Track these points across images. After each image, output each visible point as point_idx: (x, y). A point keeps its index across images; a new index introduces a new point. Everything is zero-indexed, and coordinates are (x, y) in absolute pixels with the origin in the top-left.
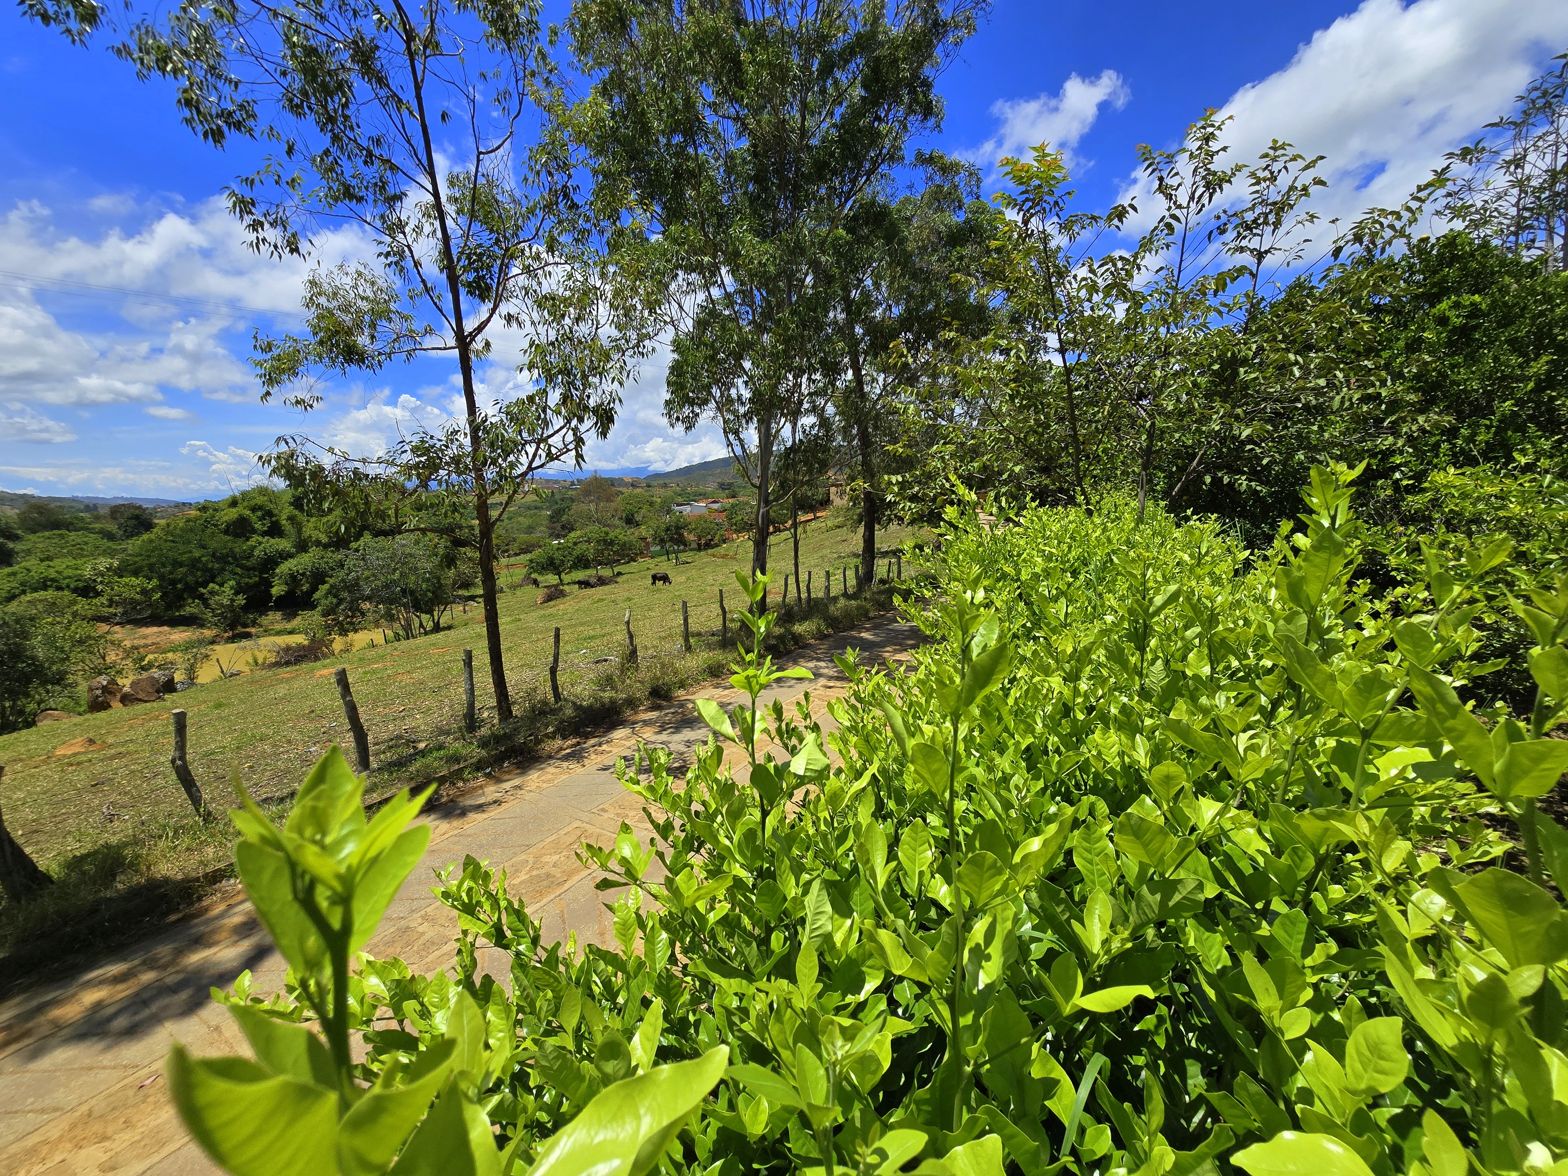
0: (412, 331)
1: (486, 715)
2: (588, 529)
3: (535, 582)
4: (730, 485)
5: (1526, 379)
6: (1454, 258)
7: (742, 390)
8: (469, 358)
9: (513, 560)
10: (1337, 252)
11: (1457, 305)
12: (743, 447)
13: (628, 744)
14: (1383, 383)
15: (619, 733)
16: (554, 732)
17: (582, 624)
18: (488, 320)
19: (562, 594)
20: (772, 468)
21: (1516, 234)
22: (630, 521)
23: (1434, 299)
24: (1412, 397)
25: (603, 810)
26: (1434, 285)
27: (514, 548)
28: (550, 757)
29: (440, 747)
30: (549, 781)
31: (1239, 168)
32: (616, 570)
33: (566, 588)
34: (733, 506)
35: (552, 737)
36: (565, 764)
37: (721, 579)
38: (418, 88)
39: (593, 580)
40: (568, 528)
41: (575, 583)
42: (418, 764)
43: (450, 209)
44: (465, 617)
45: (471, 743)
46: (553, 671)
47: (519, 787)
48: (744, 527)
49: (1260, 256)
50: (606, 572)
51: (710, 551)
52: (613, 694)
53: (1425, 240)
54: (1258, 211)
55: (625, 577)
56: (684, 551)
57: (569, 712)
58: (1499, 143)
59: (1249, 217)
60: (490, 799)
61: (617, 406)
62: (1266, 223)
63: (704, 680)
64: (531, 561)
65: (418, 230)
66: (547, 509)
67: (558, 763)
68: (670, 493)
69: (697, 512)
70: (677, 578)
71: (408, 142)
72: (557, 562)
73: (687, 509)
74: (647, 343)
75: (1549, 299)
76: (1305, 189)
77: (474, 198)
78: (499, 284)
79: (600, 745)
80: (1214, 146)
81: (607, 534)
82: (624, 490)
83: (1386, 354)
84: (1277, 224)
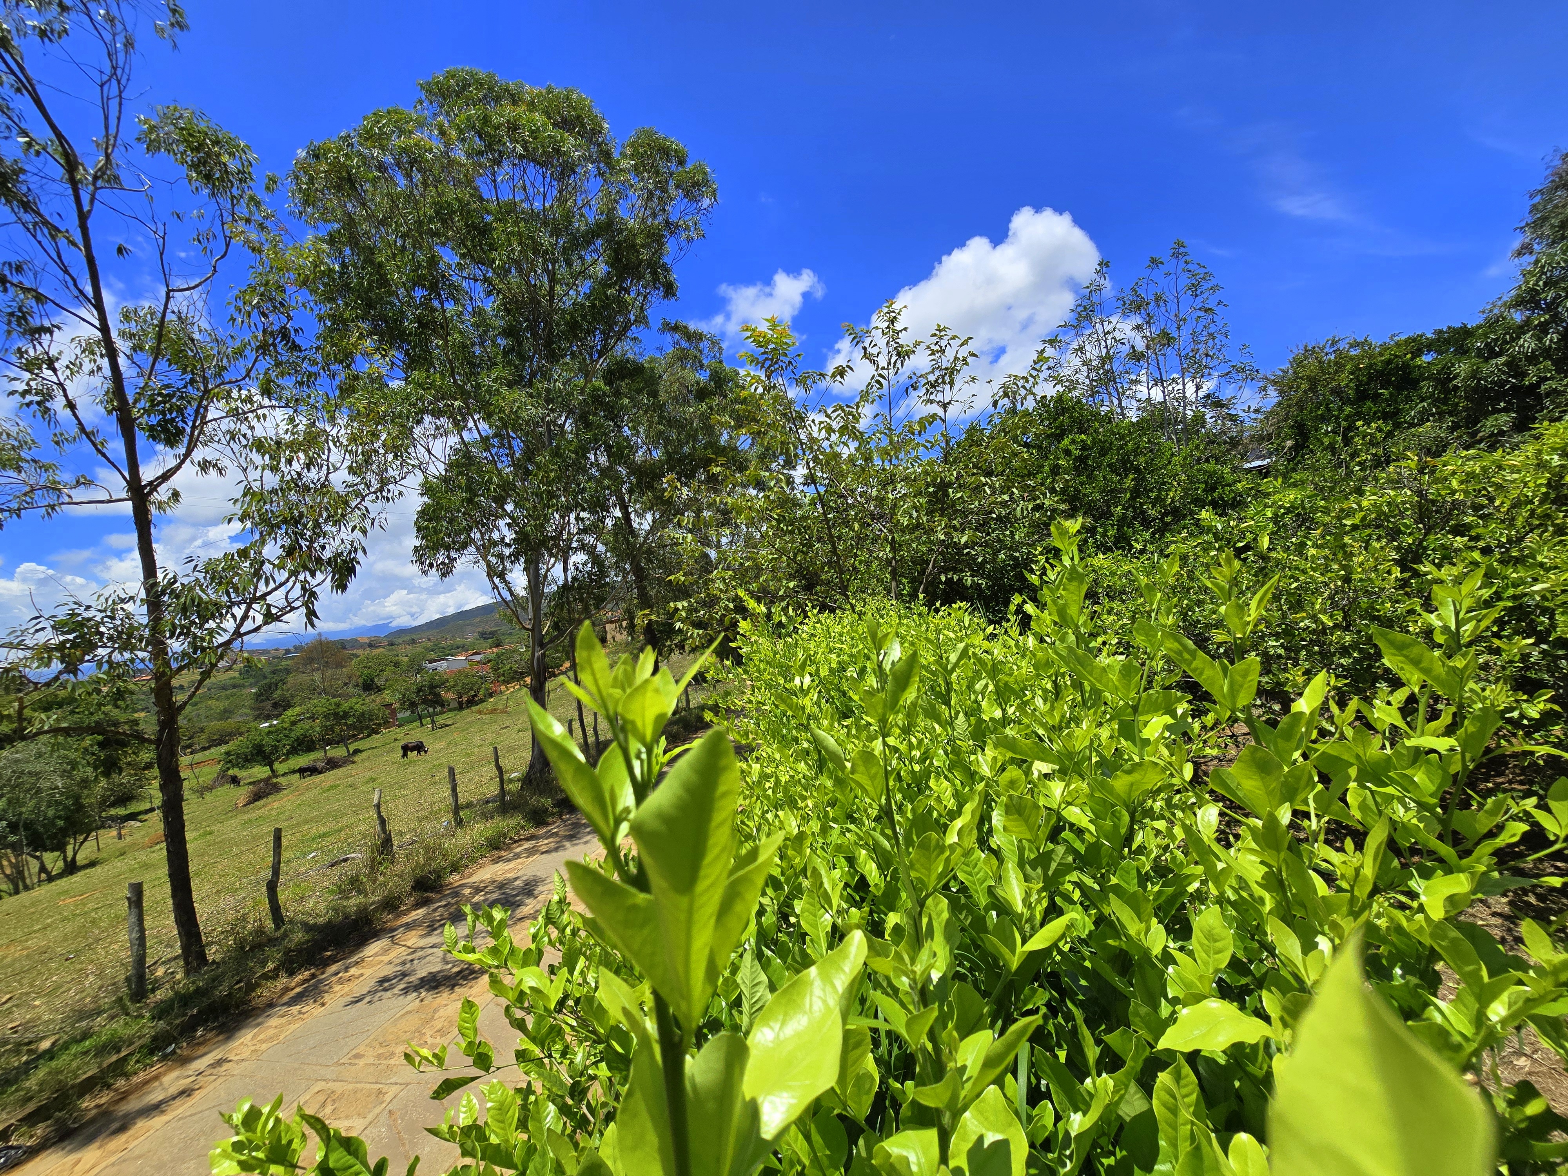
0: (55, 482)
1: (160, 972)
2: (309, 704)
3: (235, 780)
4: (493, 634)
5: (1124, 491)
6: (1064, 411)
7: (504, 531)
8: (147, 511)
9: (199, 756)
10: (995, 404)
11: (1073, 442)
12: (510, 590)
13: (386, 958)
14: (1045, 495)
15: (373, 949)
16: (276, 970)
17: (307, 822)
18: (178, 467)
19: (276, 789)
20: (545, 609)
21: (1092, 396)
22: (369, 686)
23: (1059, 437)
24: (1063, 507)
25: (358, 1056)
26: (1057, 428)
27: (203, 739)
28: (271, 1005)
29: (86, 1035)
30: (271, 1038)
31: (918, 344)
32: (352, 748)
33: (282, 780)
34: (498, 656)
35: (274, 975)
36: (295, 1009)
37: (490, 737)
38: (83, 218)
39: (320, 765)
40: (284, 705)
41: (294, 772)
42: (41, 1073)
43: (122, 345)
44: (121, 844)
45: (141, 1016)
46: (272, 887)
47: (219, 1062)
48: (516, 676)
49: (945, 406)
50: (338, 752)
51: (474, 708)
52: (361, 899)
53: (1044, 397)
54: (937, 373)
55: (364, 754)
56: (442, 713)
57: (298, 936)
58: (1066, 338)
59: (932, 378)
60: (173, 1090)
61: (360, 555)
62: (944, 382)
63: (482, 856)
64: (228, 754)
65: (74, 367)
66: (251, 686)
67: (285, 1009)
68: (419, 649)
69: (456, 667)
70: (435, 744)
71: (66, 271)
72: (268, 749)
73: (443, 666)
74: (391, 487)
75: (1122, 438)
76: (964, 359)
77: (160, 337)
78: (194, 427)
79: (346, 969)
80: (898, 326)
81: (338, 705)
82: (360, 652)
83: (1039, 476)
84: (952, 384)
